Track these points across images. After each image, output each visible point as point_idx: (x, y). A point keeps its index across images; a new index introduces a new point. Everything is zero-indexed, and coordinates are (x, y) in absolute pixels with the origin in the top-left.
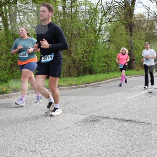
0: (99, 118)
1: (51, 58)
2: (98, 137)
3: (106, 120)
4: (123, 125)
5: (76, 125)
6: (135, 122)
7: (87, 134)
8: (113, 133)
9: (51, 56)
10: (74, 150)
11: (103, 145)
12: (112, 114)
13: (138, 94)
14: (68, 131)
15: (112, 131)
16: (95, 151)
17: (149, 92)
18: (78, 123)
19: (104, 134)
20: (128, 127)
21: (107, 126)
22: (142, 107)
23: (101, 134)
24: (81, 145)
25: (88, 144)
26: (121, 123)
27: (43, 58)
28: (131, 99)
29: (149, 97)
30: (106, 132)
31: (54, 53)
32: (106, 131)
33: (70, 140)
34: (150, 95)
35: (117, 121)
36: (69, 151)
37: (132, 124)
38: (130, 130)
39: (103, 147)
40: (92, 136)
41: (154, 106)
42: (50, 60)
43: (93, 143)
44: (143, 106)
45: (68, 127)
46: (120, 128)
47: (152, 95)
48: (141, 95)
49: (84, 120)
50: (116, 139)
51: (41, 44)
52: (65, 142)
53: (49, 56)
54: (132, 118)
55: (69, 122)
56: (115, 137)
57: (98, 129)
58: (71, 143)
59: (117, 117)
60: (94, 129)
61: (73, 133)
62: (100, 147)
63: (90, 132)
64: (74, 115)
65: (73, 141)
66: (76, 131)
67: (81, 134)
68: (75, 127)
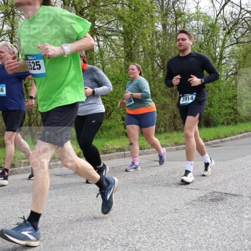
0: (224, 195)
1: (192, 99)
2: (224, 226)
3: (236, 198)
5: (189, 206)
7: (206, 221)
9: (192, 97)
10: (187, 245)
11: (232, 239)
12: (245, 189)
14: (176, 215)
15: (247, 216)
16: (220, 247)
18: (192, 203)
19: (233, 221)
21: (238, 208)
23: (228, 221)
24: (198, 238)
25: (209, 236)
27: (182, 99)
30: (237, 219)
31: (195, 93)
32: (237, 216)
33: (180, 230)
36: (179, 246)
39: (233, 242)
40: (215, 224)
42: (190, 101)
43: (216, 235)
45: (175, 210)
49: (201, 199)
51: (191, 82)
52: (173, 232)
53: (190, 97)
55: (178, 202)
57: (223, 212)
58: (182, 233)
60: (217, 212)
61: (184, 219)
62: (228, 242)
63: (210, 218)
64: (185, 190)
65: (185, 231)
66: (190, 216)
67: (196, 220)
68: (187, 209)
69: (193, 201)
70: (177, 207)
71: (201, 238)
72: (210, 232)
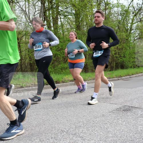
0: (131, 107)
2: (131, 125)
3: (138, 110)
5: (110, 113)
7: (120, 122)
10: (109, 135)
11: (135, 132)
14: (104, 118)
16: (128, 137)
18: (112, 112)
19: (136, 122)
23: (133, 122)
24: (116, 131)
25: (122, 131)
31: (103, 50)
33: (105, 126)
36: (105, 136)
40: (125, 124)
43: (126, 130)
49: (118, 109)
52: (101, 128)
55: (104, 111)
57: (130, 117)
58: (106, 128)
60: (127, 117)
61: (108, 121)
62: (133, 134)
63: (123, 120)
64: (109, 104)
65: (108, 127)
66: (111, 119)
67: (115, 121)
68: (110, 115)
69: (113, 110)
70: (104, 114)
71: (117, 131)
72: (123, 128)
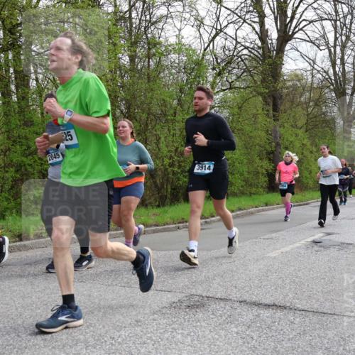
0: (206, 299)
1: (210, 170)
2: (204, 343)
3: (222, 304)
4: (258, 316)
5: (155, 316)
6: (285, 308)
7: (179, 336)
8: (237, 333)
9: (210, 166)
12: (235, 290)
13: (291, 246)
14: (138, 329)
15: (235, 330)
17: (315, 242)
18: (160, 312)
19: (217, 336)
20: (269, 321)
21: (224, 318)
22: (300, 274)
23: (210, 337)
26: (255, 310)
27: (197, 167)
28: (275, 258)
29: (314, 252)
30: (222, 333)
31: (213, 163)
32: (223, 329)
33: (143, 351)
34: (316, 248)
35: (245, 307)
37: (279, 314)
38: (274, 328)
40: (192, 341)
41: (326, 272)
44: (303, 273)
45: (137, 321)
46: (253, 321)
47: (322, 249)
48: (297, 248)
49: (174, 305)
50: (244, 348)
53: (207, 165)
54: (279, 300)
55: (141, 310)
56: (241, 342)
57: (203, 324)
59: (246, 297)
60: (195, 324)
61: (149, 335)
63: (186, 333)
64: (152, 292)
65: (150, 352)
66: (157, 330)
67: (166, 336)
68: (154, 320)
69: (163, 308)
70: (139, 317)
